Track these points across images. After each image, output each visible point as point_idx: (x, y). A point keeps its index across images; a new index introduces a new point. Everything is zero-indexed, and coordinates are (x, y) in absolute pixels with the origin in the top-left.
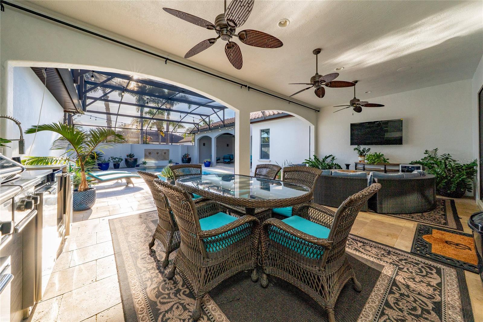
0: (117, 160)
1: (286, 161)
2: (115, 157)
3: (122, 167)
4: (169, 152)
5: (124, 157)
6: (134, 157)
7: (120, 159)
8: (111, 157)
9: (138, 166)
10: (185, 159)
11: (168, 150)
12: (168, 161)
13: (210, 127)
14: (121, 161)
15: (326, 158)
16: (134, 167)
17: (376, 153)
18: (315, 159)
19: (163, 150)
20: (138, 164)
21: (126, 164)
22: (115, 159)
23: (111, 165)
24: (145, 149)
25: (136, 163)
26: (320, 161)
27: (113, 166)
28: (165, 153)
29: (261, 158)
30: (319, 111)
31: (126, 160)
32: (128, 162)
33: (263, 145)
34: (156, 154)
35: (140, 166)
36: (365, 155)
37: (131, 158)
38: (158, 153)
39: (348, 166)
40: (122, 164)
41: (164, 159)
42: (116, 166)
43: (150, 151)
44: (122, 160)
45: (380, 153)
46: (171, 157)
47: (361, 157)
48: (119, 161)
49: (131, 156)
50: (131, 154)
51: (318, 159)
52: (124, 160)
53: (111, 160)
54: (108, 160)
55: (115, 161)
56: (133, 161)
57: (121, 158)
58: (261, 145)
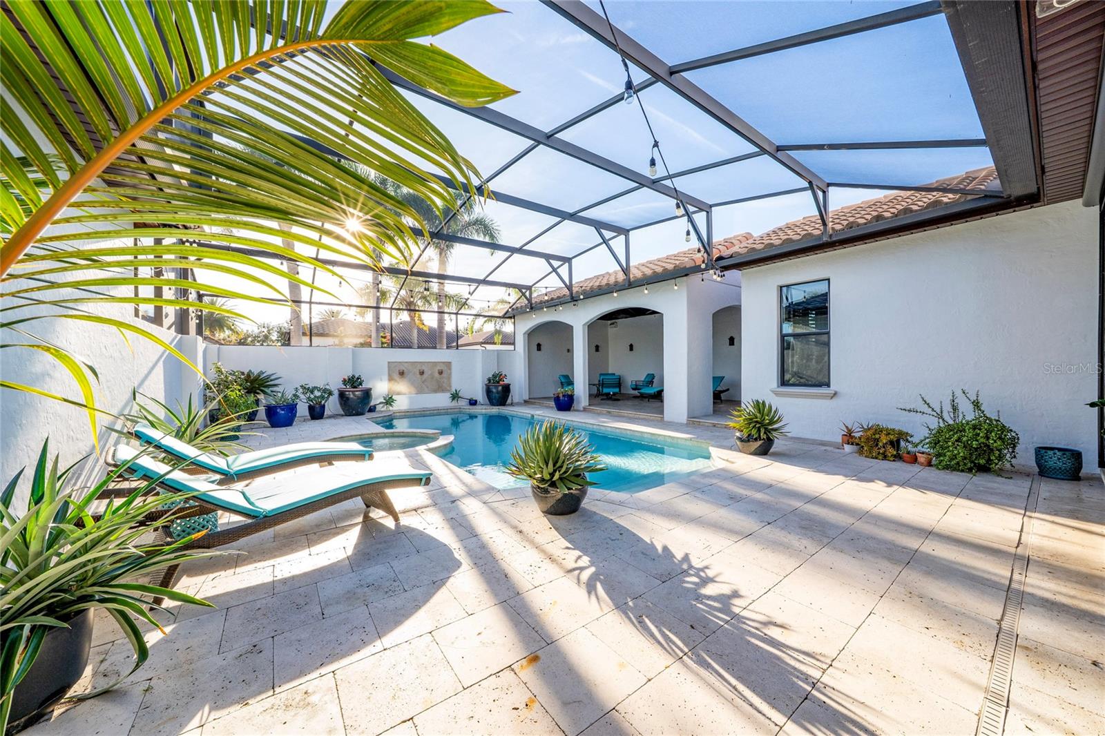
0: (317, 394)
2: (311, 386)
3: (330, 413)
4: (450, 369)
5: (336, 385)
6: (361, 384)
7: (325, 391)
8: (302, 386)
9: (372, 410)
10: (496, 387)
11: (449, 364)
12: (448, 395)
13: (571, 294)
14: (328, 398)
16: (362, 414)
19: (435, 364)
20: (372, 403)
21: (341, 404)
22: (312, 392)
23: (302, 409)
24: (389, 362)
25: (368, 403)
27: (307, 413)
28: (441, 373)
31: (342, 395)
32: (348, 399)
34: (419, 376)
35: (379, 408)
37: (355, 387)
38: (422, 373)
40: (332, 405)
41: (440, 388)
42: (316, 413)
43: (402, 368)
44: (330, 393)
46: (456, 384)
48: (323, 397)
49: (354, 382)
50: (353, 377)
52: (336, 393)
53: (302, 396)
54: (295, 395)
55: (312, 396)
56: (359, 398)
57: (328, 387)
58: (783, 338)
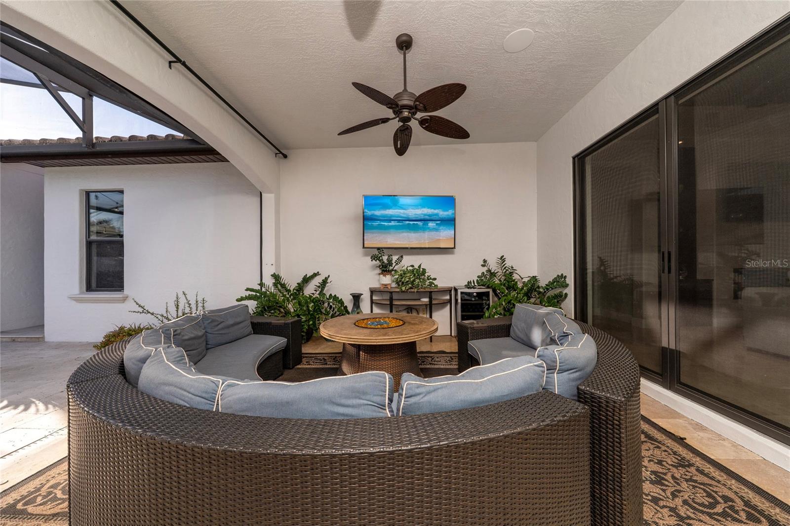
1: (181, 296)
15: (306, 280)
17: (412, 266)
18: (275, 285)
26: (289, 291)
29: (89, 288)
30: (285, 156)
33: (99, 243)
36: (393, 270)
39: (357, 298)
45: (420, 267)
47: (385, 276)
51: (283, 286)
58: (89, 244)
